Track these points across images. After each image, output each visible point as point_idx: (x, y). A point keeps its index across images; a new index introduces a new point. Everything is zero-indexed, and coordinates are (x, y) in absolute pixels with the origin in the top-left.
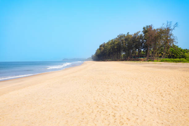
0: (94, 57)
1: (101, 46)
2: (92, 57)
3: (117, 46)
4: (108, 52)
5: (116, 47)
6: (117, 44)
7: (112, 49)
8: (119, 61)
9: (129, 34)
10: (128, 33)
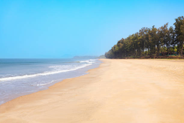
0: (108, 54)
1: (119, 42)
2: (105, 54)
3: (141, 42)
4: (129, 49)
5: (139, 43)
6: (140, 39)
7: (133, 45)
8: (143, 58)
9: (155, 27)
10: (153, 27)
